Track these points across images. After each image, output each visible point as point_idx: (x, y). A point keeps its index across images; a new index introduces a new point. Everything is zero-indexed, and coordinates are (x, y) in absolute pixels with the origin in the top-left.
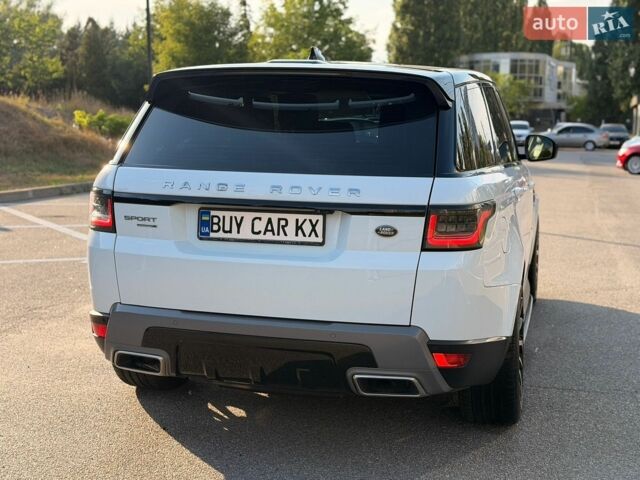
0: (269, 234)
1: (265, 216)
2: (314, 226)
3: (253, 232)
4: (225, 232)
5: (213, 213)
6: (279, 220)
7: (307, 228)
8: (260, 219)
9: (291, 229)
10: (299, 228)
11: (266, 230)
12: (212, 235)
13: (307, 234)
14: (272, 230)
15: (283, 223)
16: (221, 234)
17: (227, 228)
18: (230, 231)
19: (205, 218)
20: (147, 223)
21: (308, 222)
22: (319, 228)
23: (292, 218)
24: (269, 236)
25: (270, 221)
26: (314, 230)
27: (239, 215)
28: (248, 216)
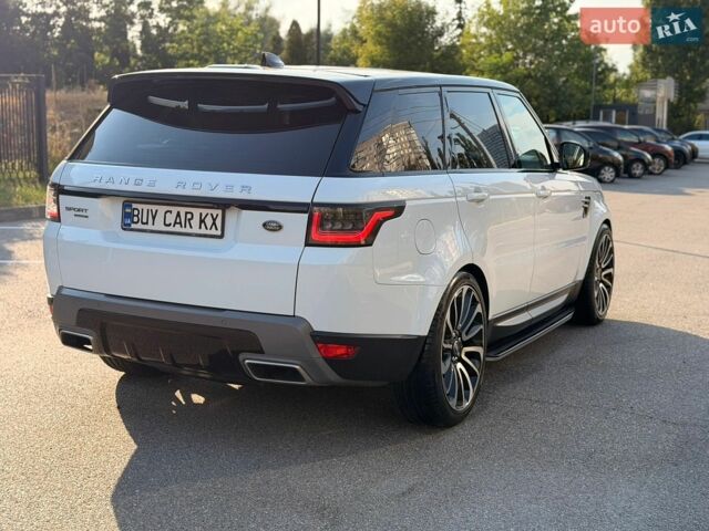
0: (178, 226)
1: (175, 210)
2: (214, 220)
3: (165, 225)
4: (143, 223)
5: (134, 206)
6: (187, 213)
7: (209, 221)
8: (171, 212)
9: (195, 222)
10: (202, 221)
11: (176, 223)
12: (133, 226)
13: (209, 227)
14: (180, 223)
15: (189, 216)
16: (139, 226)
17: (145, 221)
18: (147, 223)
19: (128, 210)
20: (80, 213)
21: (209, 216)
22: (219, 222)
23: (196, 212)
24: (178, 228)
25: (178, 214)
26: (214, 223)
27: (154, 208)
28: (162, 209)
